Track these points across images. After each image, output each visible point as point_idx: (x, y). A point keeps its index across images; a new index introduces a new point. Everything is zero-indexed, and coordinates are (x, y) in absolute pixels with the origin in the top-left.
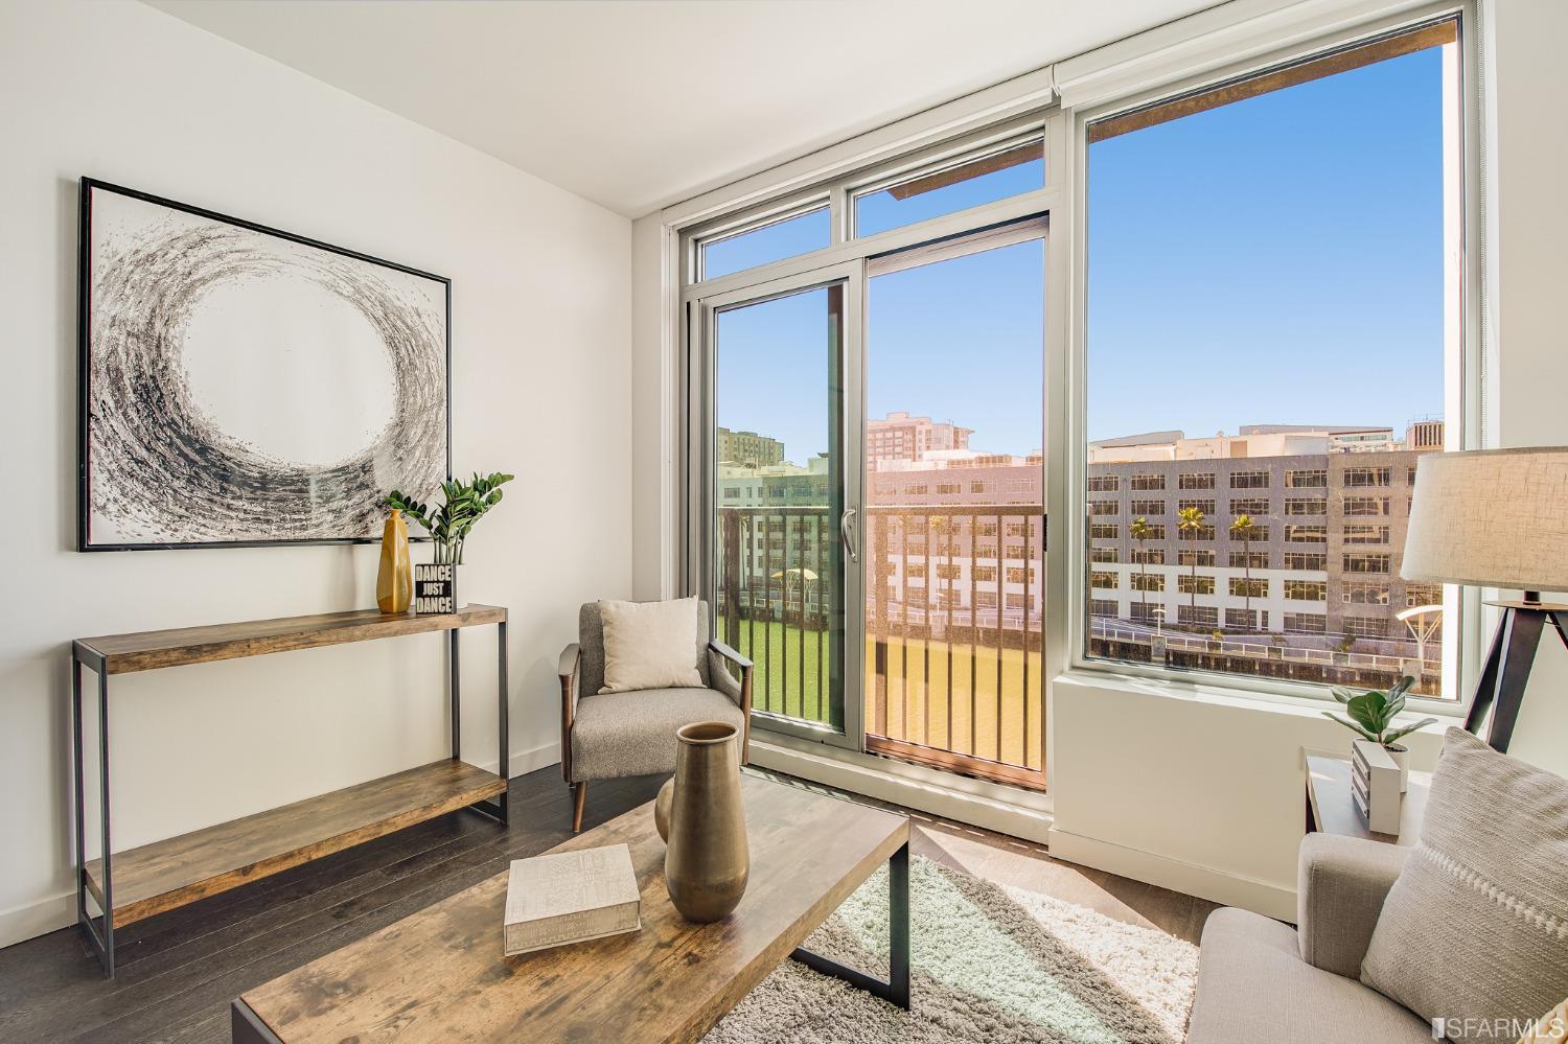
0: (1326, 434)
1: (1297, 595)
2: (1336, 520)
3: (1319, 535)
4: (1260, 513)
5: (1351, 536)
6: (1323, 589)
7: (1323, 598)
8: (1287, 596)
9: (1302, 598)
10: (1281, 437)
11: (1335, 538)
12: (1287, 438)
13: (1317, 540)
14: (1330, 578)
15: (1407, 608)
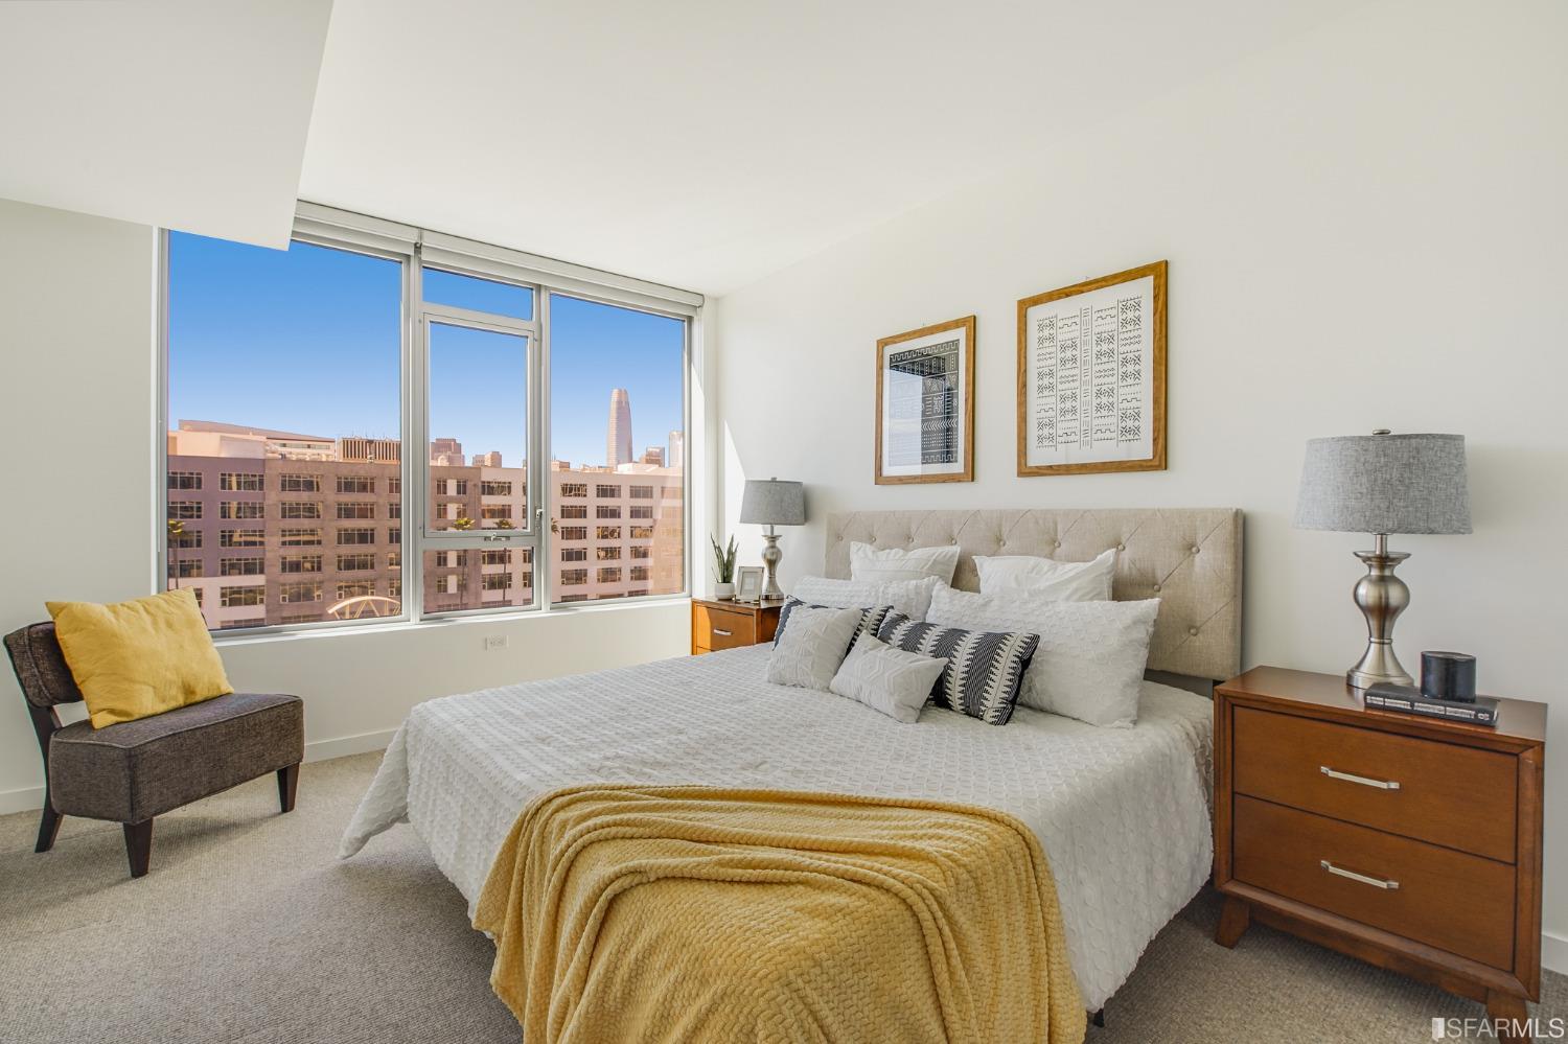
0: (264, 439)
1: (234, 602)
2: (274, 524)
3: (258, 539)
4: (191, 517)
5: (288, 539)
6: (262, 593)
7: (262, 601)
8: (224, 603)
9: (240, 604)
10: (216, 436)
11: (273, 542)
12: (222, 438)
13: (254, 543)
14: (268, 581)
15: (337, 602)
